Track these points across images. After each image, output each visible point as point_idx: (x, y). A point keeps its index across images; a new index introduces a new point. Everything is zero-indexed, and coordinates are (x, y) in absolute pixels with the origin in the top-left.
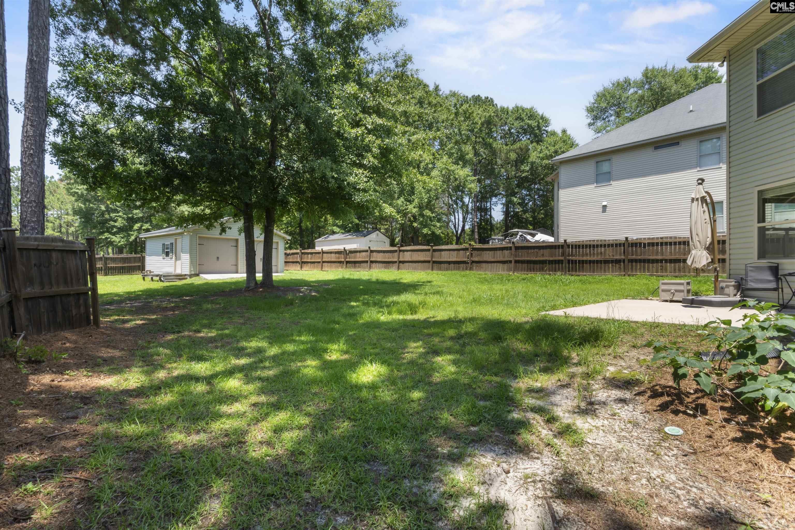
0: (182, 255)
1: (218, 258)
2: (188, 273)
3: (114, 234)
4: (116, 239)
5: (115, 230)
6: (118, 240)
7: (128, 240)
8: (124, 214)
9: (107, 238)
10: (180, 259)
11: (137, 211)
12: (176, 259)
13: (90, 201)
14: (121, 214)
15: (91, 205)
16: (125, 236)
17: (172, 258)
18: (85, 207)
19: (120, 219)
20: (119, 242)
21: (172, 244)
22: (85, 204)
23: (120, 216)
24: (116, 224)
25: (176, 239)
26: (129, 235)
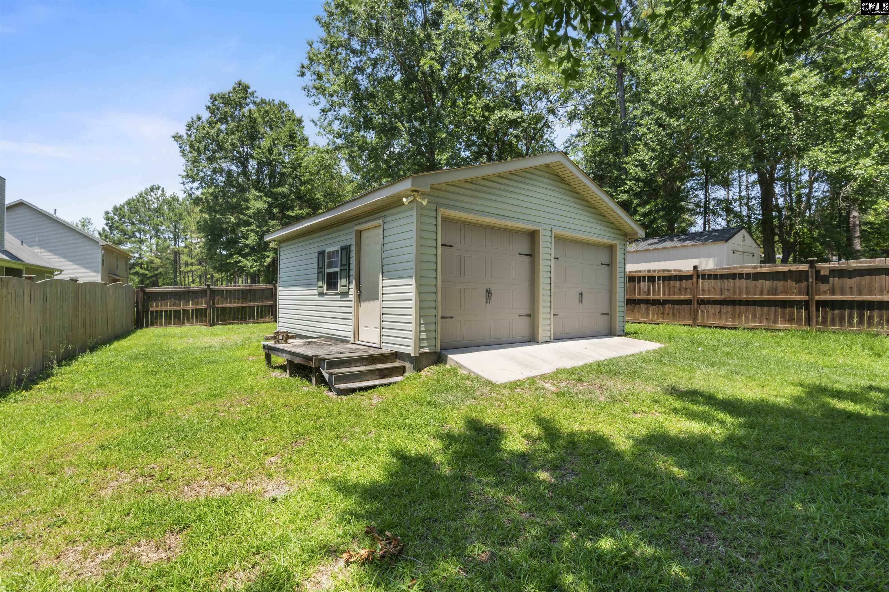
0: (383, 282)
1: (488, 292)
2: (411, 351)
3: (245, 256)
4: (247, 263)
5: (247, 250)
6: (249, 264)
7: (261, 265)
8: (257, 227)
9: (237, 262)
10: (374, 296)
11: (274, 222)
12: (359, 298)
13: (217, 212)
14: (253, 227)
15: (218, 216)
16: (258, 259)
17: (345, 294)
18: (211, 219)
19: (252, 234)
20: (251, 267)
21: (346, 249)
22: (210, 215)
23: (252, 231)
24: (248, 242)
25: (359, 233)
26: (264, 257)
